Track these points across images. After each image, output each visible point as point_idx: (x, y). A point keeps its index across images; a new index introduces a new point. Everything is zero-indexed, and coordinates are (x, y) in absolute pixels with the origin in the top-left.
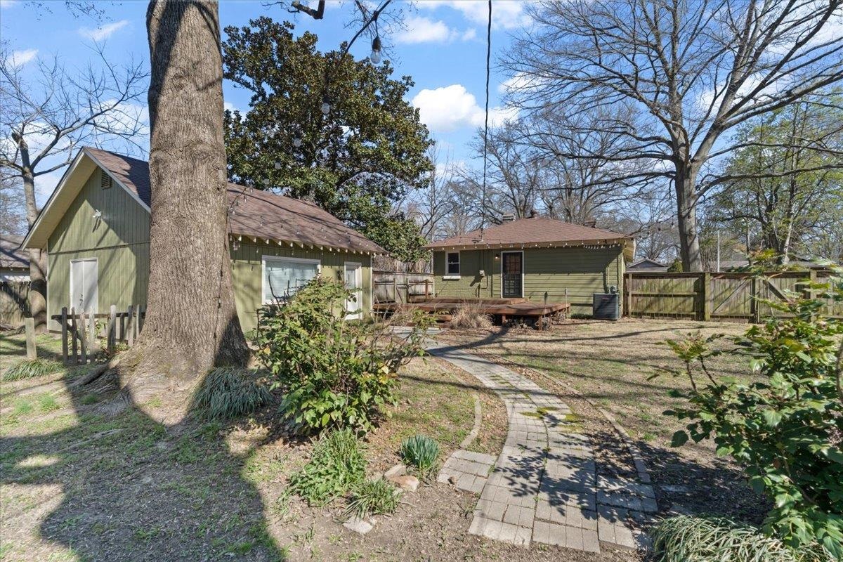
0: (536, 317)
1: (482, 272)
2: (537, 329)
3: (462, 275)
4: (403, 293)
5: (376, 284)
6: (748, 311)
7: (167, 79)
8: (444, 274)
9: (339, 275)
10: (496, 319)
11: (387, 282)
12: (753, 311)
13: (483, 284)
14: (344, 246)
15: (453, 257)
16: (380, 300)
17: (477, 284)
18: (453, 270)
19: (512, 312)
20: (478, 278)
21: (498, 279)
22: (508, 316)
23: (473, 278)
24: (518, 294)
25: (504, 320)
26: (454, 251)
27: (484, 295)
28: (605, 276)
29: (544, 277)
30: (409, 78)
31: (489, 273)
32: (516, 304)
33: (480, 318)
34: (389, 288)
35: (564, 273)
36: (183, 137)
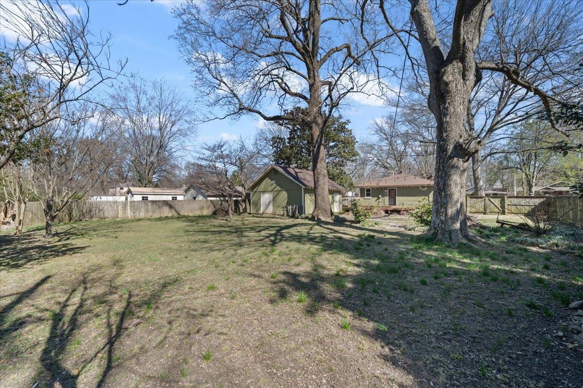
0: (400, 211)
1: (380, 196)
2: (400, 215)
3: (372, 197)
4: (350, 203)
5: (343, 200)
6: (483, 210)
7: (319, 161)
8: (364, 196)
9: (333, 197)
10: (386, 212)
11: (345, 200)
12: (485, 210)
13: (380, 200)
14: (335, 188)
15: (368, 190)
16: (343, 206)
17: (378, 201)
18: (368, 195)
19: (392, 209)
20: (379, 198)
21: (387, 198)
22: (390, 211)
23: (376, 198)
24: (395, 204)
25: (389, 212)
26: (369, 188)
27: (381, 204)
28: (429, 197)
29: (405, 198)
30: (349, 120)
31: (383, 196)
32: (393, 207)
33: (381, 211)
34: (346, 201)
35: (413, 196)
36: (322, 172)
